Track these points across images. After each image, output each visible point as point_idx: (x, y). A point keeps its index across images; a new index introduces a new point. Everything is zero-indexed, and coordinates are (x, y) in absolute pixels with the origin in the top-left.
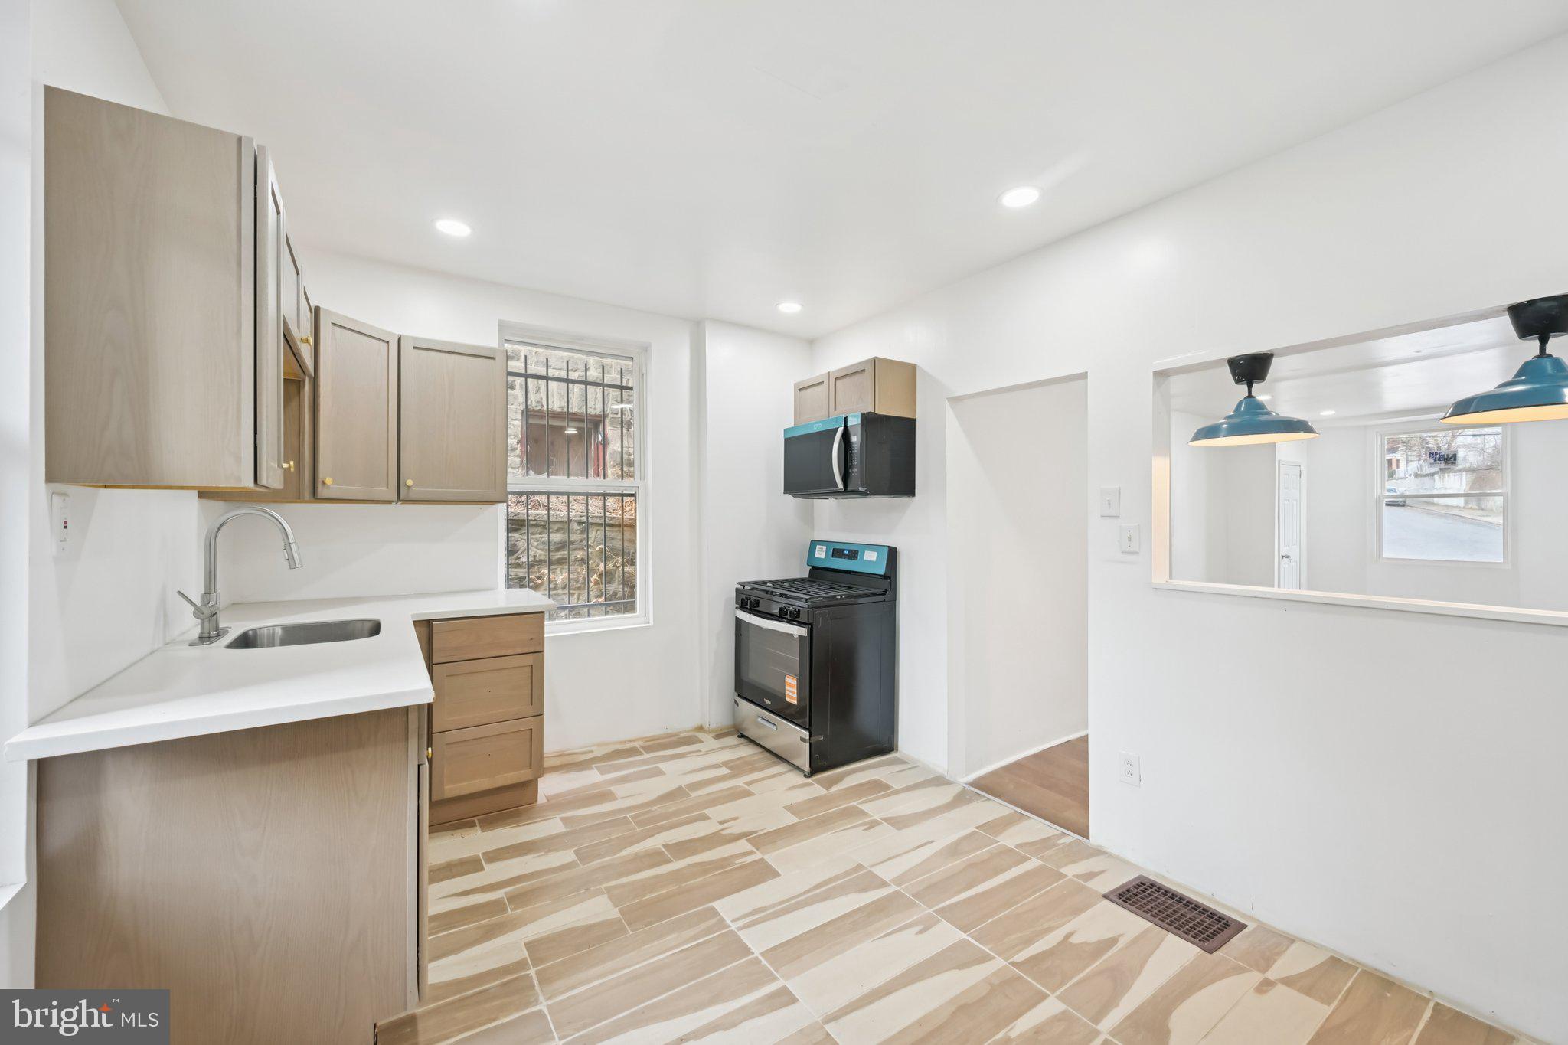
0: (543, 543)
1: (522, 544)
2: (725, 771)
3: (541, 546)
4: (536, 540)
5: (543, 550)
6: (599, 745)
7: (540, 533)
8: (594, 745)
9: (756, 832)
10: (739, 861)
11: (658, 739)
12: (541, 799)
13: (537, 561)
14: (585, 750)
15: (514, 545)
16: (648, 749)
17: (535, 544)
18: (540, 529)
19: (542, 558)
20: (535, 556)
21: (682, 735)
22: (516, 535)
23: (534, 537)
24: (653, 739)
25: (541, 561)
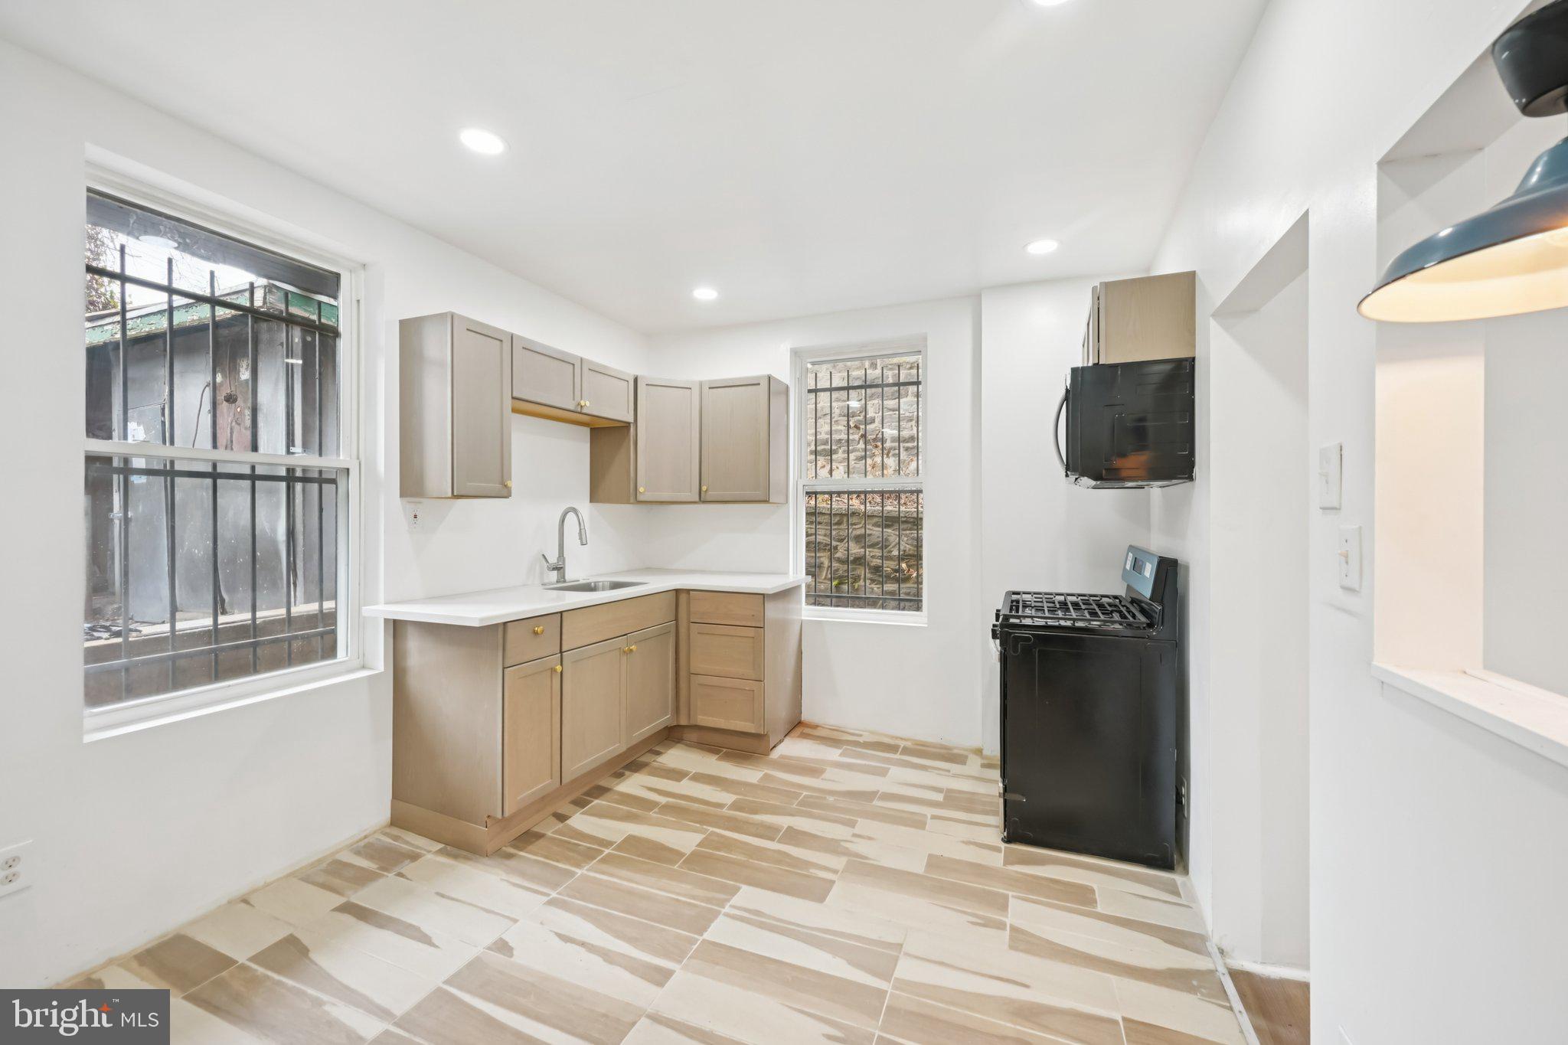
0: (913, 539)
1: (893, 539)
2: (940, 797)
3: (910, 542)
4: (906, 535)
5: (912, 545)
6: (872, 733)
7: (910, 530)
8: (865, 731)
9: (866, 858)
10: (814, 871)
11: (928, 746)
12: (775, 754)
13: (906, 556)
14: (857, 732)
15: (887, 540)
16: (906, 751)
17: (906, 539)
18: (910, 525)
19: (911, 552)
20: (905, 551)
21: (955, 751)
22: (889, 530)
23: (904, 532)
24: (924, 744)
25: (910, 555)
